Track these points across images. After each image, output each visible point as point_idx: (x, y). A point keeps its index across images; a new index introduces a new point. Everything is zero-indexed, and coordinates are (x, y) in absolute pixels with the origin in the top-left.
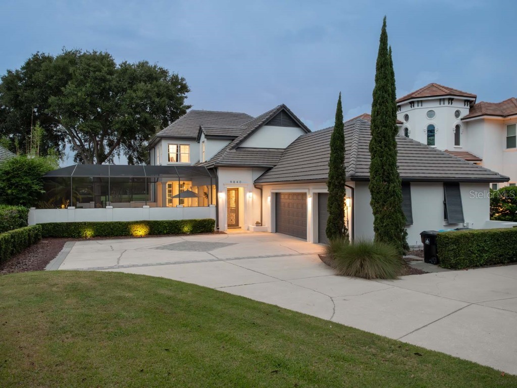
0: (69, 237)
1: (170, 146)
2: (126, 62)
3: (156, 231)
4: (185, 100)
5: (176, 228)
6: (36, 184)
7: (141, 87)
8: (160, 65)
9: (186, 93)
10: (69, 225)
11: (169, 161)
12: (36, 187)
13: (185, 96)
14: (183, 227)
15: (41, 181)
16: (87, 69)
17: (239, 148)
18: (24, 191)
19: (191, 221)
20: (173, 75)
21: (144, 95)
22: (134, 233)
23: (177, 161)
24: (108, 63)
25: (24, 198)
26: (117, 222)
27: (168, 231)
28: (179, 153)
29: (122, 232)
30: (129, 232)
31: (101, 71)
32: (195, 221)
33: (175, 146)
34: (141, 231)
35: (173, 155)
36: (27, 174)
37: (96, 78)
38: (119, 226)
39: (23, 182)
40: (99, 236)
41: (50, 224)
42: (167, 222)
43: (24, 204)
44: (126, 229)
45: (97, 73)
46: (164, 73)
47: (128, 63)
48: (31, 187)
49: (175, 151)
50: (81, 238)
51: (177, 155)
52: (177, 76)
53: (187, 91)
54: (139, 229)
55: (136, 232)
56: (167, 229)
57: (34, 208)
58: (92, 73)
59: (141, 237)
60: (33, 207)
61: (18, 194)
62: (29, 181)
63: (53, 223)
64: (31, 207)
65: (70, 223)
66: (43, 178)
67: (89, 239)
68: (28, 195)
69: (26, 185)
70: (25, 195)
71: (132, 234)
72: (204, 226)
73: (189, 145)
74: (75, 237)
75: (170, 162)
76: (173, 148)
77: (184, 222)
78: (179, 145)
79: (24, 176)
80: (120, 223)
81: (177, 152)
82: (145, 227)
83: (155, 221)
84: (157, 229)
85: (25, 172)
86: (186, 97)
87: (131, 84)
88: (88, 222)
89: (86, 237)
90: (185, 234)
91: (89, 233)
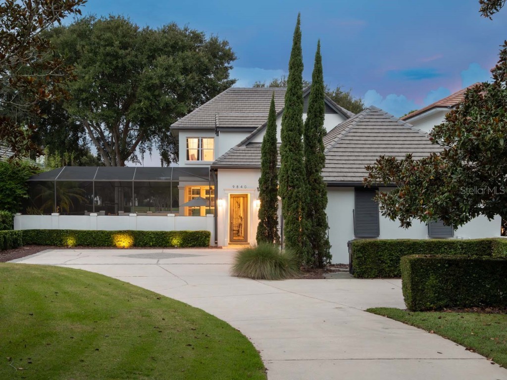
0: (51, 245)
1: (189, 139)
2: (148, 27)
3: (141, 243)
4: (230, 71)
5: (163, 240)
6: (20, 189)
7: (161, 62)
8: (192, 28)
9: (231, 62)
10: (51, 232)
11: (188, 159)
12: (19, 192)
13: (229, 65)
14: (172, 239)
15: (25, 186)
16: (98, 43)
17: (250, 143)
18: (8, 196)
19: (181, 233)
20: (212, 39)
21: (164, 73)
22: (117, 244)
23: (198, 159)
24: (123, 33)
25: (8, 203)
26: (99, 231)
27: (154, 242)
28: (200, 149)
29: (105, 241)
30: (112, 242)
31: (113, 46)
32: (186, 232)
33: (196, 140)
34: (125, 241)
35: (193, 152)
36: (11, 178)
37: (108, 54)
38: (102, 235)
39: (7, 186)
40: (81, 245)
41: (34, 231)
42: (153, 233)
43: (9, 209)
44: (109, 238)
45: (107, 48)
46: (197, 37)
47: (150, 29)
48: (15, 192)
49: (196, 146)
50: (63, 246)
51: (198, 151)
52: (216, 40)
53: (232, 59)
54: (122, 239)
55: (120, 243)
56: (153, 241)
57: (20, 214)
58: (102, 49)
59: (123, 248)
60: (19, 212)
61: (3, 199)
62: (13, 186)
63: (37, 230)
64: (17, 212)
65: (52, 230)
66: (26, 182)
67: (70, 248)
68: (13, 200)
69: (11, 190)
70: (9, 200)
71: (115, 245)
72: (197, 239)
73: (213, 138)
74: (57, 246)
75: (190, 161)
76: (193, 143)
77: (173, 234)
78: (200, 139)
79: (9, 180)
80: (102, 232)
81: (199, 147)
82: (129, 238)
83: (139, 232)
84: (142, 240)
85: (10, 176)
86: (231, 68)
87: (151, 58)
88: (70, 230)
89: (67, 246)
90: (173, 247)
91: (71, 241)
